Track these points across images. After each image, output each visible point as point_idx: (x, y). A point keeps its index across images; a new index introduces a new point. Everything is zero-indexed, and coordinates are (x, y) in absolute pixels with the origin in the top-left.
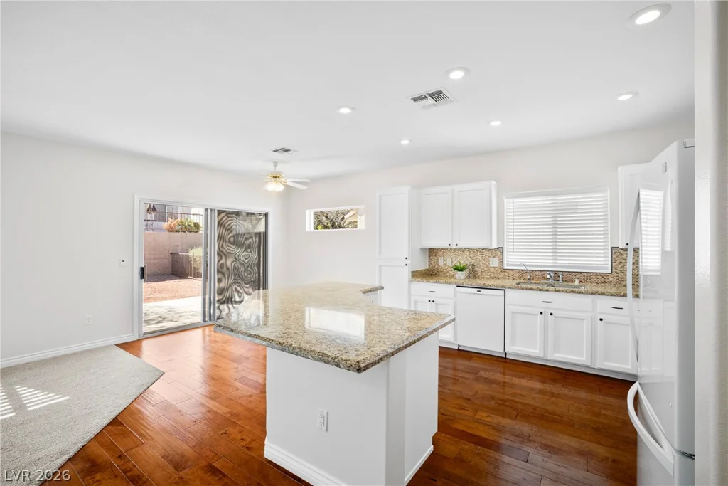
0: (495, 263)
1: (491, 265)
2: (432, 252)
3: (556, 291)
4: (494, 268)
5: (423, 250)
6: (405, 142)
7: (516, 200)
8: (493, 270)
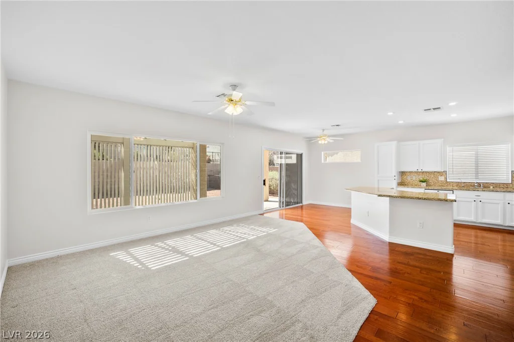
0: (442, 178)
1: (439, 180)
2: (403, 173)
3: (483, 191)
4: (441, 181)
5: (400, 172)
6: (401, 122)
7: (454, 148)
8: (440, 182)
